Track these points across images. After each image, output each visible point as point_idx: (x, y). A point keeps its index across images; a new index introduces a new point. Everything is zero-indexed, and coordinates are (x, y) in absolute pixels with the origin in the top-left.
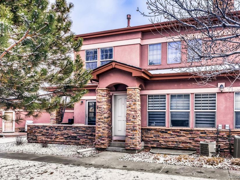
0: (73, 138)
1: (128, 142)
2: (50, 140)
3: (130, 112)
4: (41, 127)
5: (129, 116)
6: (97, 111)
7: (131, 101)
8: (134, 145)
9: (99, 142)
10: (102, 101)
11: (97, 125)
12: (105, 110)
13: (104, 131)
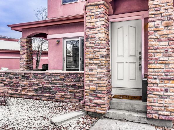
0: (46, 90)
1: (153, 104)
2: (15, 92)
3: (158, 43)
4: (4, 74)
5: (154, 51)
6: (87, 45)
7: (159, 20)
8: (167, 111)
9: (91, 101)
10: (95, 26)
11: (86, 70)
12: (103, 42)
13: (100, 82)
